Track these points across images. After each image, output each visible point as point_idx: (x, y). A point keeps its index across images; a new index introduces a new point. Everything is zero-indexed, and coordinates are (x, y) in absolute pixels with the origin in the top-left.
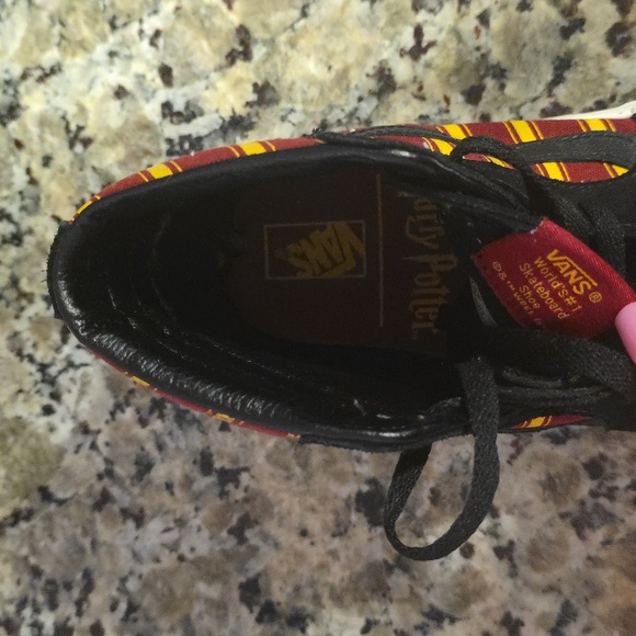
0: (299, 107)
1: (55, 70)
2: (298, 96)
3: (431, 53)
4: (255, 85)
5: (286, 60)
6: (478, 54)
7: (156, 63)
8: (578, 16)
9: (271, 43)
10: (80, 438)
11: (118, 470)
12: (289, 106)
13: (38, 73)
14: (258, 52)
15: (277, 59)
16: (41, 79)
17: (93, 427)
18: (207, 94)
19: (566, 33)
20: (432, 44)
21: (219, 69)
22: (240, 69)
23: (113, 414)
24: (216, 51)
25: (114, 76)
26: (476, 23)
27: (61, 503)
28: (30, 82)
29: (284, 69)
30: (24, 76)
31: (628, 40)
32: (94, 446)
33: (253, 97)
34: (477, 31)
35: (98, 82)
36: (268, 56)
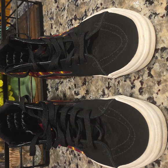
0: (92, 96)
1: (62, 82)
2: (92, 94)
3: (111, 88)
4: (86, 90)
5: (90, 86)
6: (117, 90)
7: (74, 83)
8: (134, 84)
9: (88, 82)
10: (62, 154)
11: (67, 162)
12: (90, 95)
13: (60, 82)
14: (87, 83)
15: (89, 85)
16: (61, 84)
17: (64, 153)
18: (80, 90)
19: (132, 88)
20: (111, 86)
21: (82, 86)
22: (84, 87)
23: (66, 151)
24: (81, 82)
25: (69, 85)
26: (117, 83)
27: (60, 166)
28: (60, 84)
29: (90, 87)
30: (59, 83)
31: (142, 92)
32: (64, 157)
33: (86, 92)
34: (118, 85)
35: (67, 85)
36: (88, 85)
